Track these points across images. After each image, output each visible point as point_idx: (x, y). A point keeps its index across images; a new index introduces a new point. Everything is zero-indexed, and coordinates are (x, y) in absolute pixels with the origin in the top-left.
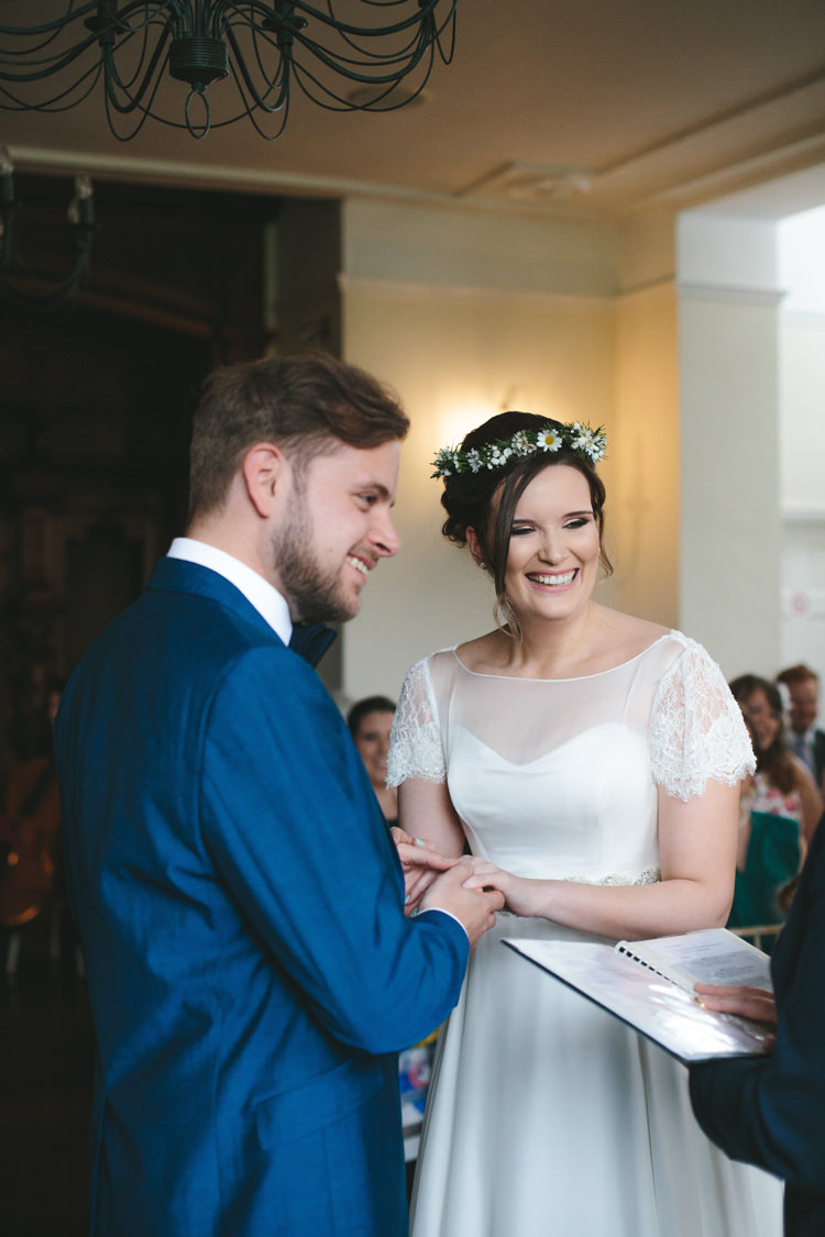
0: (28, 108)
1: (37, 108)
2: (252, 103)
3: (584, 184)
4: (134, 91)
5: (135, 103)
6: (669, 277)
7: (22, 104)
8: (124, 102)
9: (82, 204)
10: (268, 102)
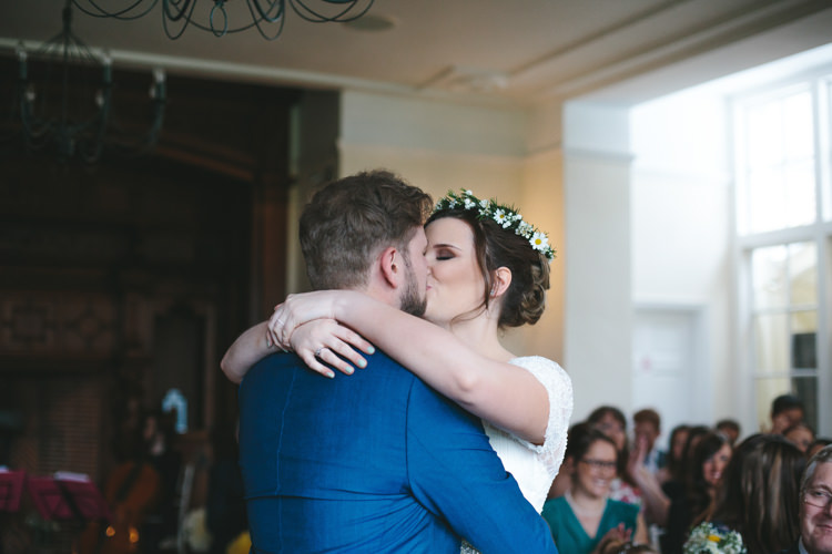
0: (108, 15)
1: (114, 16)
2: (258, 16)
3: (501, 82)
4: (181, 6)
5: (182, 13)
6: (557, 144)
7: (103, 12)
8: (174, 13)
9: (158, 87)
10: (270, 16)
